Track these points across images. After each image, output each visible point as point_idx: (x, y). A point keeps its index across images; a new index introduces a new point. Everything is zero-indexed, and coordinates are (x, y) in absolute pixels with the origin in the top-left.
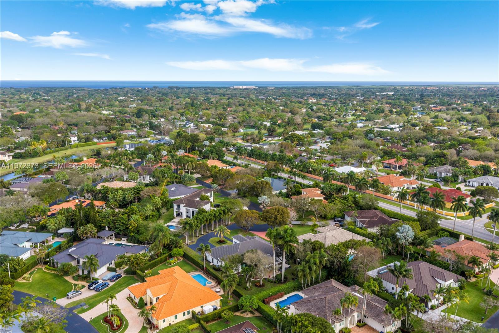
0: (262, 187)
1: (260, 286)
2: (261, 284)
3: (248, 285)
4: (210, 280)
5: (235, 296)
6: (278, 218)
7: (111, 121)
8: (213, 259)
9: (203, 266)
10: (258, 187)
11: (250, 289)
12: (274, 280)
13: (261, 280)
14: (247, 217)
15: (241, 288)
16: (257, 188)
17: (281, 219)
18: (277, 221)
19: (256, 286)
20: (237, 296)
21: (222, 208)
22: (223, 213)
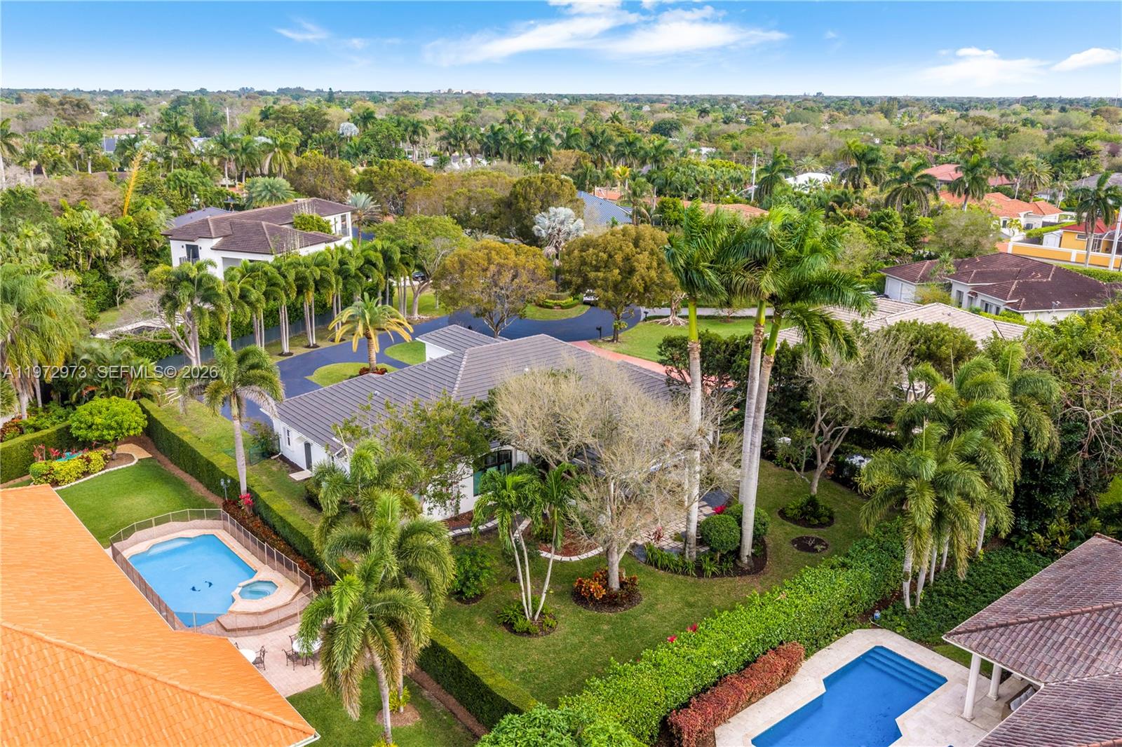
0: (547, 193)
1: (611, 601)
2: (615, 585)
3: (526, 597)
4: (265, 572)
5: (431, 691)
6: (641, 268)
7: (78, 106)
8: (308, 446)
9: (235, 484)
10: (532, 196)
11: (545, 628)
12: (692, 553)
13: (616, 559)
14: (493, 268)
15: (480, 622)
16: (525, 199)
17: (653, 274)
18: (636, 281)
19: (581, 597)
20: (448, 689)
21: (379, 244)
22: (381, 263)
